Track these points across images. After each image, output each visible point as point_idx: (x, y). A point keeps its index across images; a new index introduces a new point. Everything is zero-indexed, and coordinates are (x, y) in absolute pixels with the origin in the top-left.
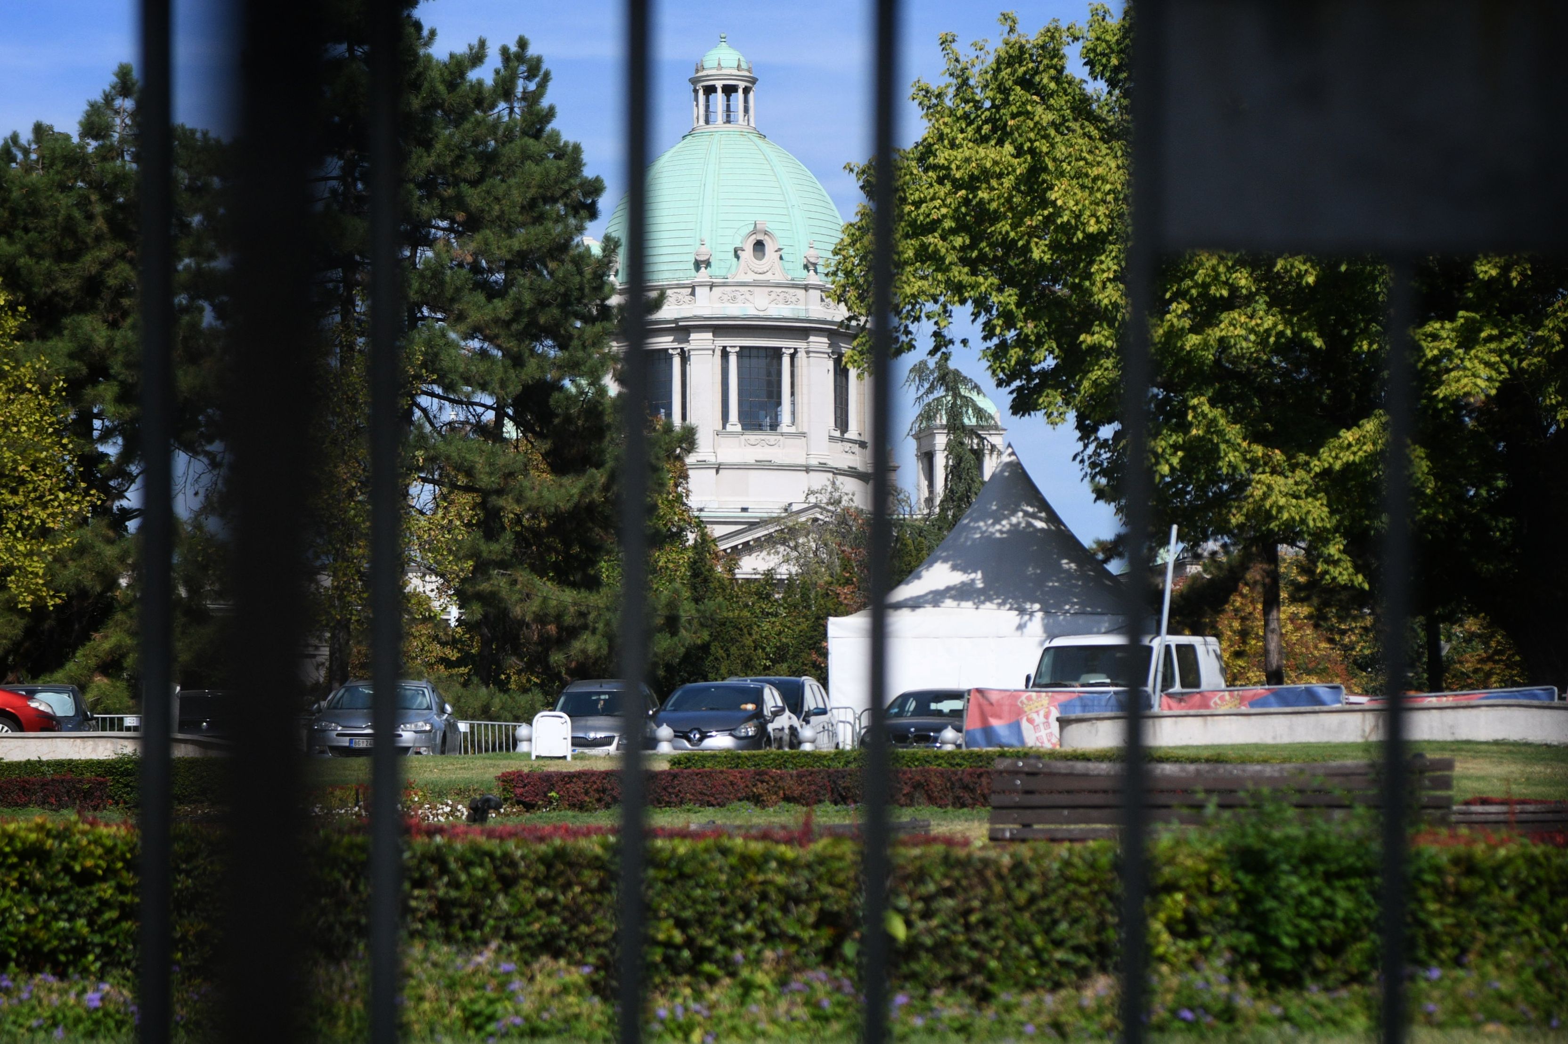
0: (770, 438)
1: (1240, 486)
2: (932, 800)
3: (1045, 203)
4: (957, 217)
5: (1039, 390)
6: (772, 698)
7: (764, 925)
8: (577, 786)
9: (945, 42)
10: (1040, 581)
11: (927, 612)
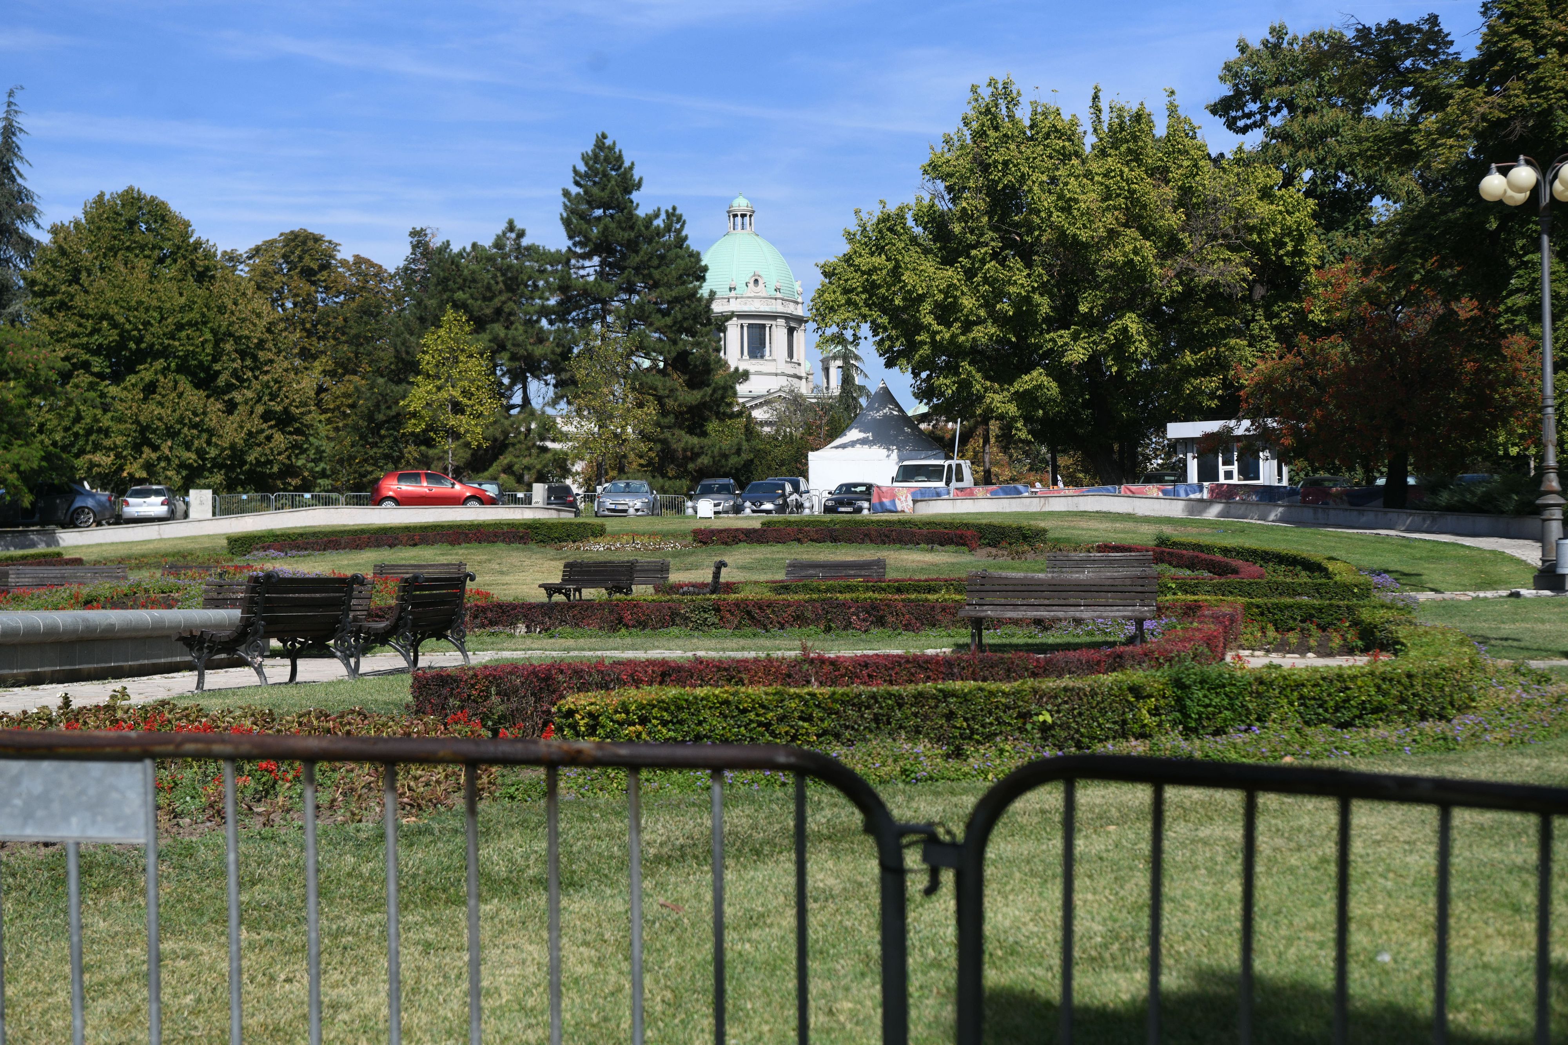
0: (761, 361)
1: (980, 398)
2: (872, 541)
3: (900, 281)
4: (864, 287)
5: (897, 358)
6: (788, 488)
7: (997, 719)
8: (724, 535)
9: (857, 212)
10: (896, 436)
11: (849, 450)
